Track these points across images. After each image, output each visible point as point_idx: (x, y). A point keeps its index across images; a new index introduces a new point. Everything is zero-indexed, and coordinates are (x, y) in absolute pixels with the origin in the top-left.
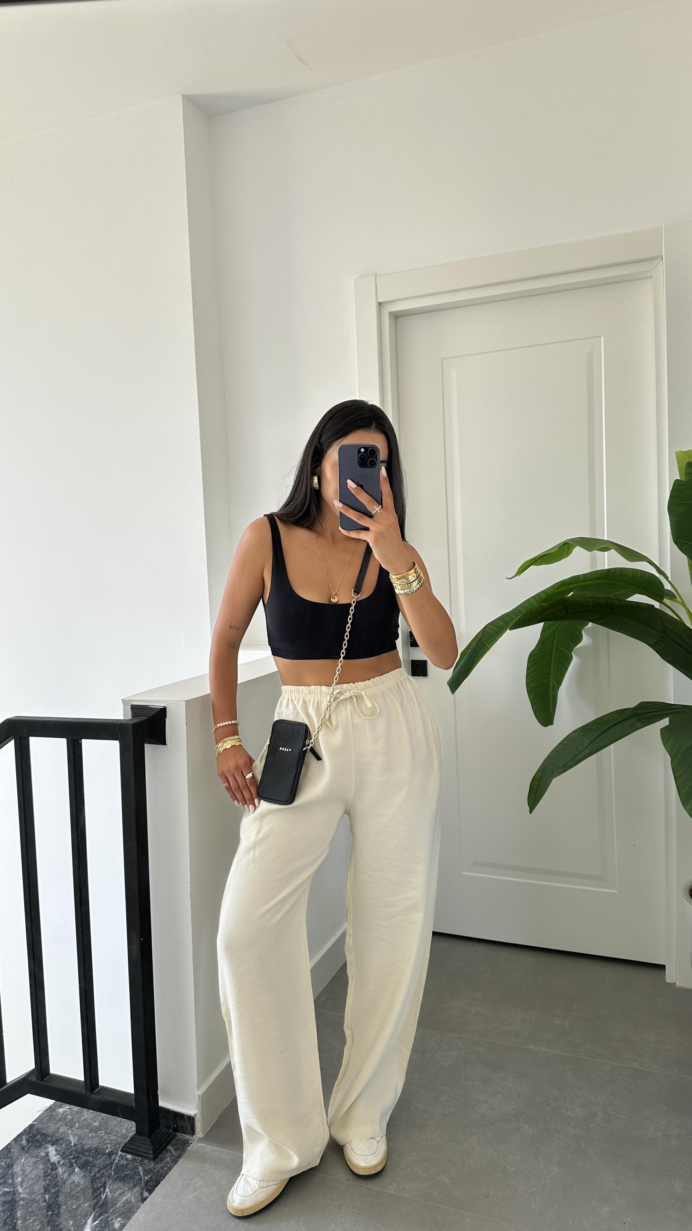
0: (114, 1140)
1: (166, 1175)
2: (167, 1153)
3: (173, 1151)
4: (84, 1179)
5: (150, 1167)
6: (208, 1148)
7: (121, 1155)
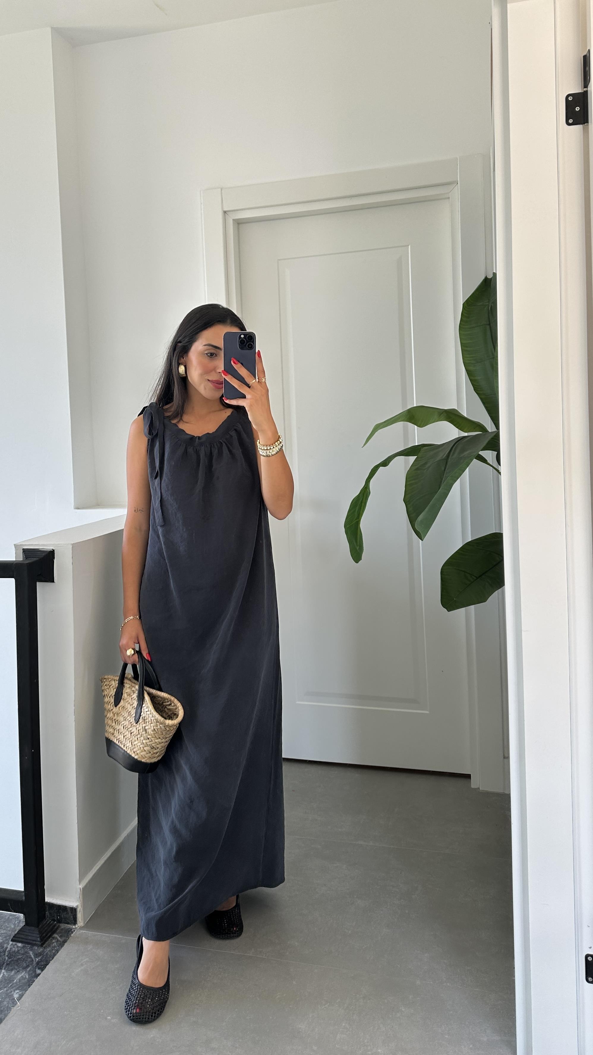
0: (4, 933)
1: (54, 957)
2: (54, 940)
3: (58, 938)
5: (39, 952)
6: (90, 933)
7: (12, 944)
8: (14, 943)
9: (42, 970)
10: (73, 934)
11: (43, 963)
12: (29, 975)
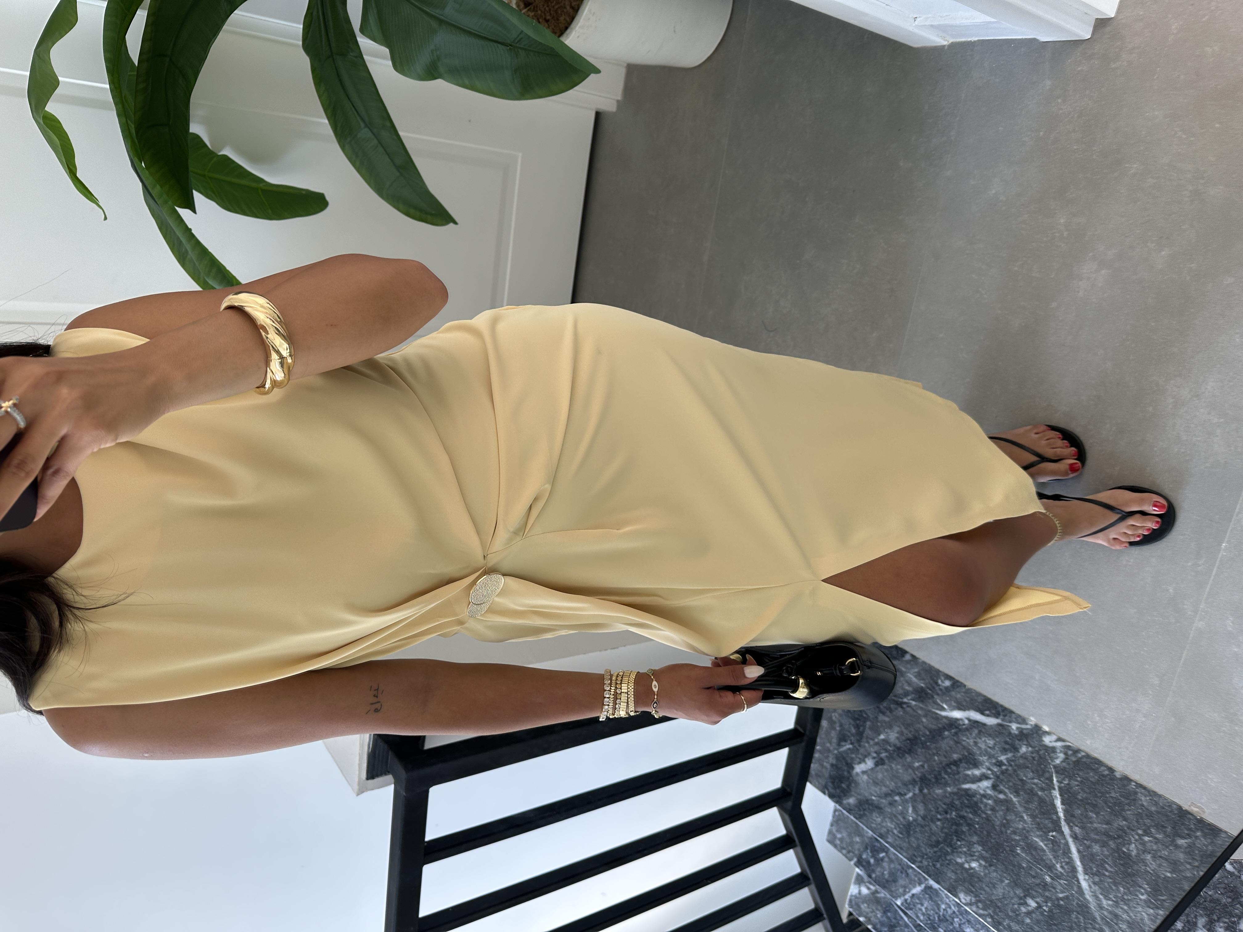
4: (893, 727)
12: (915, 668)
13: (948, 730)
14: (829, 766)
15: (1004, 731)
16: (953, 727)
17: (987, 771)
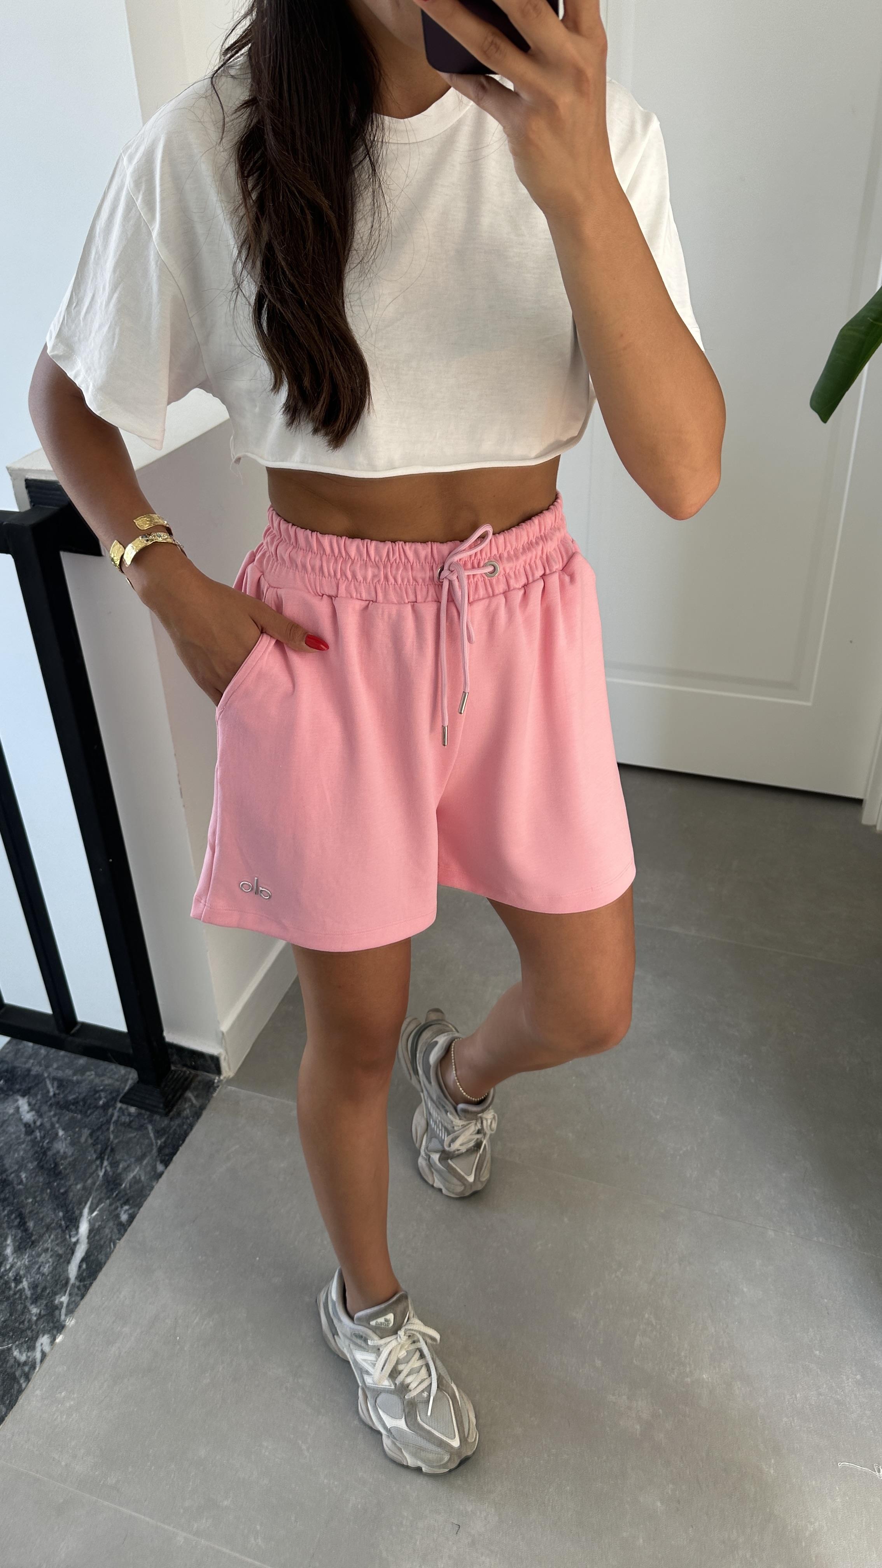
0: (109, 1085)
1: (186, 1137)
2: (185, 1103)
3: (193, 1099)
4: (73, 1147)
5: (163, 1125)
6: (243, 1093)
7: (121, 1108)
8: (124, 1106)
9: (166, 1166)
10: (217, 1091)
11: (167, 1151)
12: (145, 1176)
13: (64, 1217)
14: (28, 1066)
15: (59, 1287)
16: (68, 1223)
17: (10, 1263)
